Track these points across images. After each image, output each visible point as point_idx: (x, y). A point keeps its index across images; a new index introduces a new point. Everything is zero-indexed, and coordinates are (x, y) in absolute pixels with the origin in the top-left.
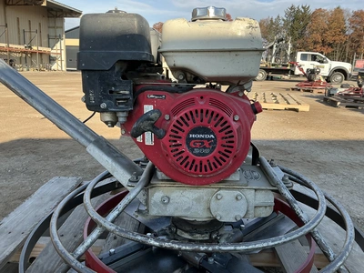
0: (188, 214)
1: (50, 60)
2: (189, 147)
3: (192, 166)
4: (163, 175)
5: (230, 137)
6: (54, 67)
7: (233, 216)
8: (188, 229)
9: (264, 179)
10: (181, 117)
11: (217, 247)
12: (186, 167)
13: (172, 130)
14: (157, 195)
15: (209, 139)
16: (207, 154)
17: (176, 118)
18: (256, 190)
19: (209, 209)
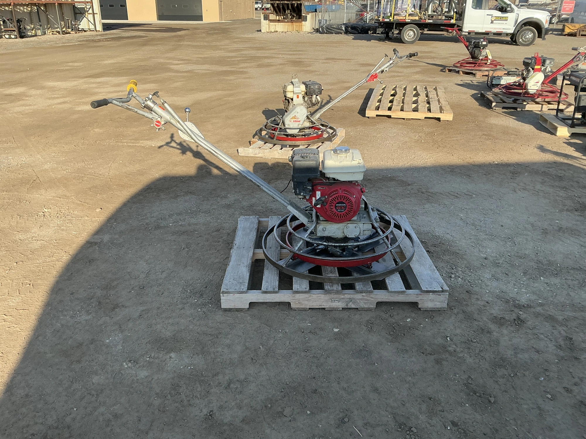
0: (334, 235)
1: (75, 14)
2: (336, 209)
3: (337, 216)
4: (323, 218)
5: (352, 205)
6: (84, 24)
7: (354, 235)
8: (334, 241)
9: (368, 218)
10: (333, 198)
11: (347, 244)
12: (335, 216)
13: (329, 203)
14: (320, 228)
15: (343, 206)
16: (343, 212)
17: (331, 198)
18: (363, 223)
19: (343, 232)
